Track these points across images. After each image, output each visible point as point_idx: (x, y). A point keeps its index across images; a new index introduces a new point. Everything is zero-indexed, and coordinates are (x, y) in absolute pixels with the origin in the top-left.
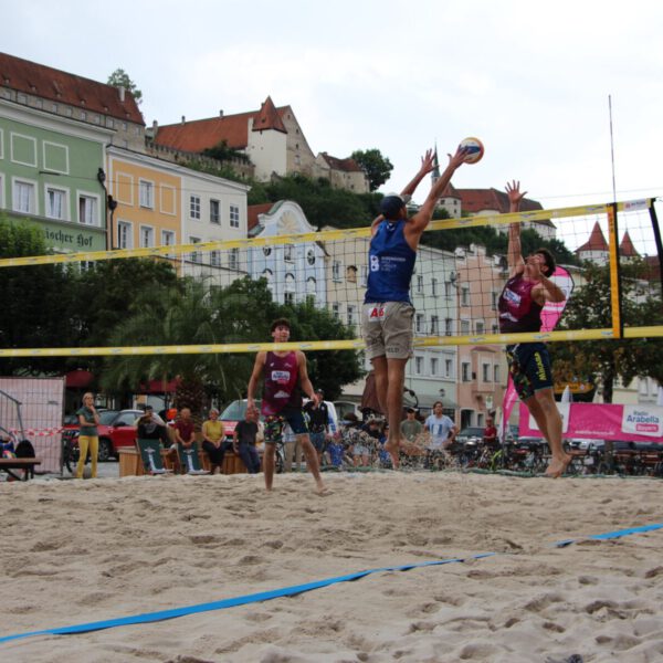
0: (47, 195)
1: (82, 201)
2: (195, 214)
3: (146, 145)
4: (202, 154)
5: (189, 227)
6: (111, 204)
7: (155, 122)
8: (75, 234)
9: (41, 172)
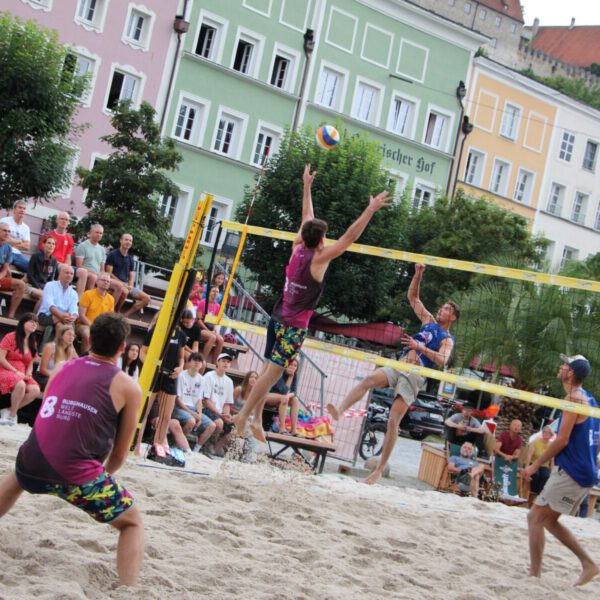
0: (393, 104)
1: (432, 117)
2: (565, 156)
3: (520, 48)
4: (586, 70)
5: (553, 170)
6: (465, 127)
7: (536, 21)
8: (415, 156)
9: (391, 76)
